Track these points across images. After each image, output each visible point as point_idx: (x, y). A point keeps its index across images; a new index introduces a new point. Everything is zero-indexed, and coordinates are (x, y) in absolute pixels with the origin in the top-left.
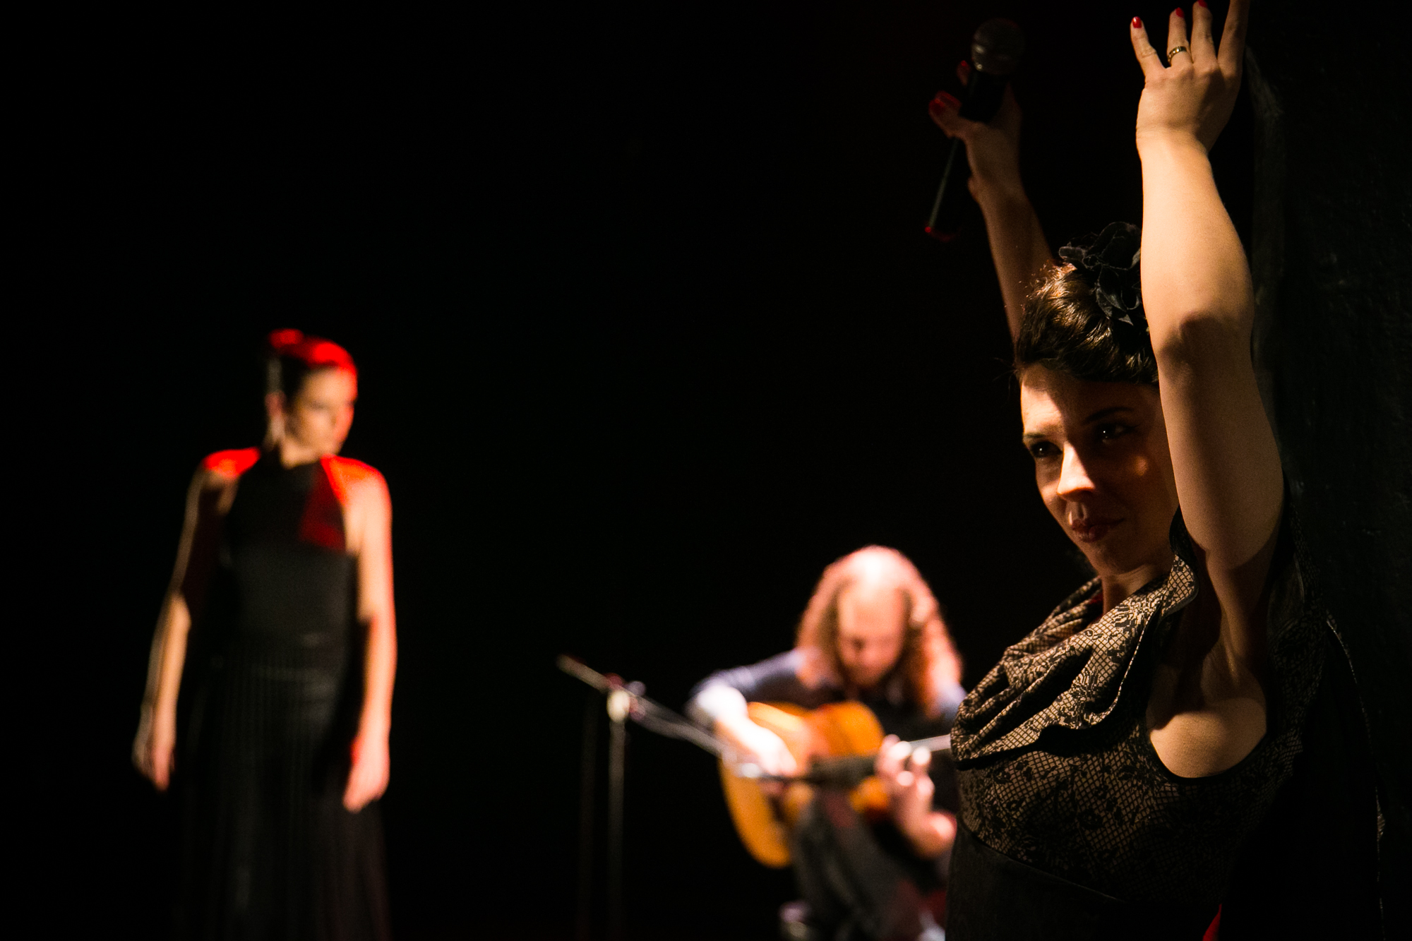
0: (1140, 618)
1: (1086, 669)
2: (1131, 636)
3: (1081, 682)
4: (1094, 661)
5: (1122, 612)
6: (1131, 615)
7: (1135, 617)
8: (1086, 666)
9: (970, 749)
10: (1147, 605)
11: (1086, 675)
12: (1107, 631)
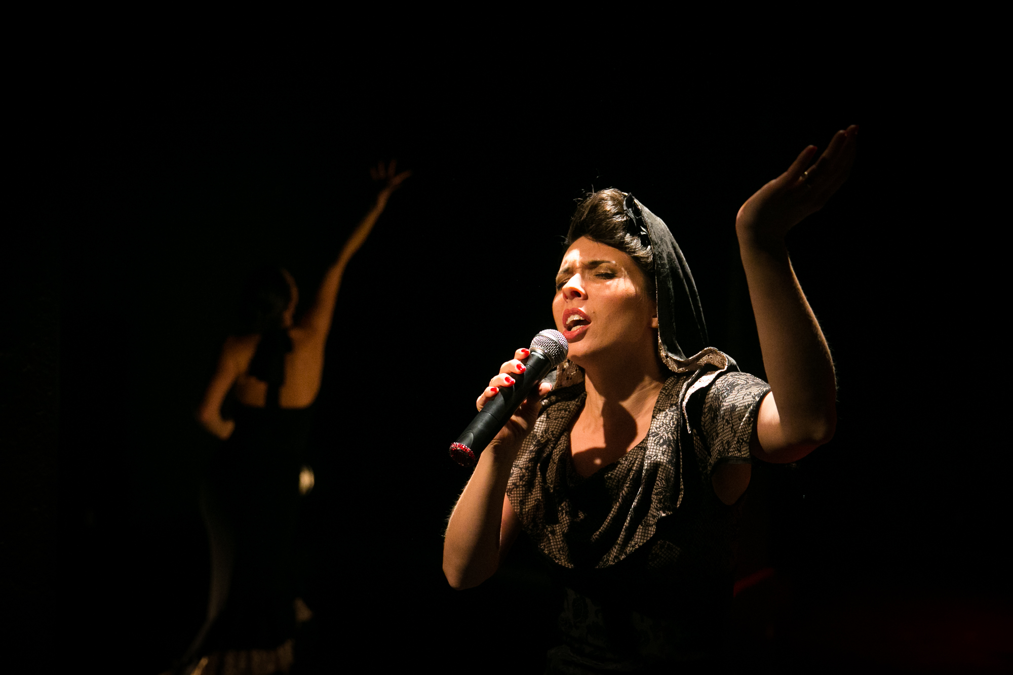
0: (670, 435)
1: (659, 477)
2: (673, 448)
3: (660, 485)
4: (662, 470)
5: (656, 437)
6: (664, 437)
7: (667, 437)
8: (658, 475)
9: (617, 555)
10: (669, 427)
11: (661, 480)
12: (657, 451)
